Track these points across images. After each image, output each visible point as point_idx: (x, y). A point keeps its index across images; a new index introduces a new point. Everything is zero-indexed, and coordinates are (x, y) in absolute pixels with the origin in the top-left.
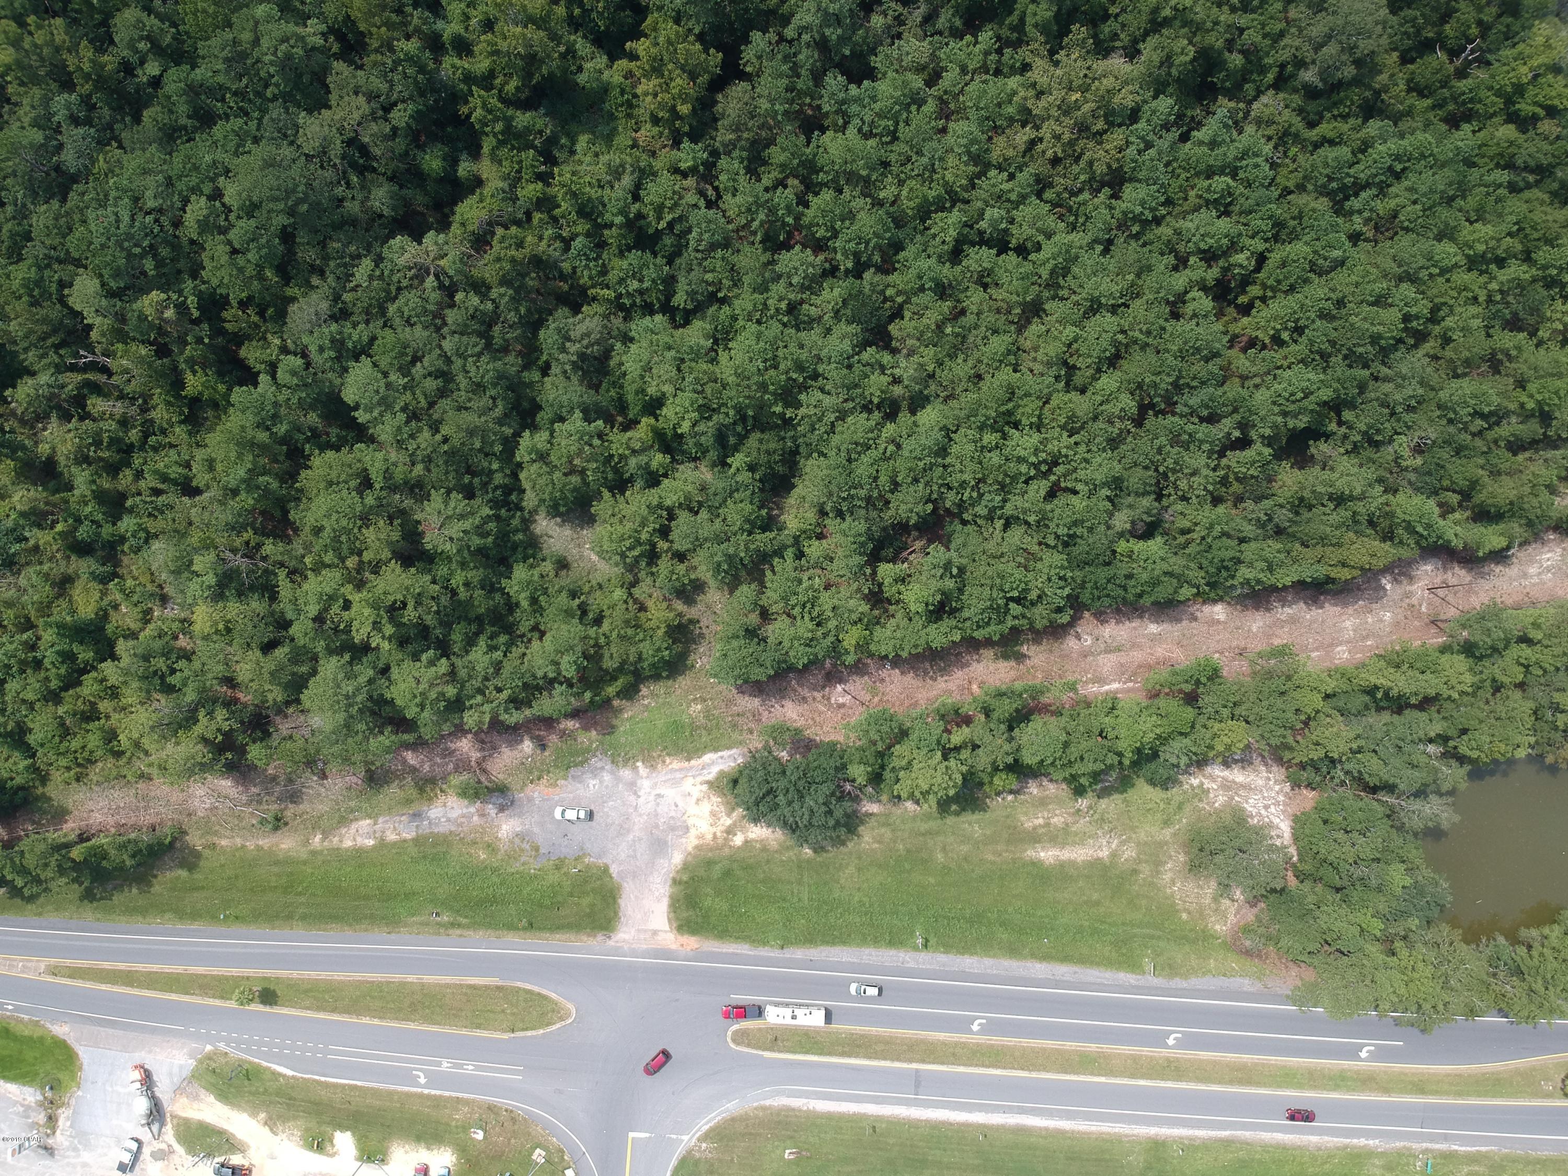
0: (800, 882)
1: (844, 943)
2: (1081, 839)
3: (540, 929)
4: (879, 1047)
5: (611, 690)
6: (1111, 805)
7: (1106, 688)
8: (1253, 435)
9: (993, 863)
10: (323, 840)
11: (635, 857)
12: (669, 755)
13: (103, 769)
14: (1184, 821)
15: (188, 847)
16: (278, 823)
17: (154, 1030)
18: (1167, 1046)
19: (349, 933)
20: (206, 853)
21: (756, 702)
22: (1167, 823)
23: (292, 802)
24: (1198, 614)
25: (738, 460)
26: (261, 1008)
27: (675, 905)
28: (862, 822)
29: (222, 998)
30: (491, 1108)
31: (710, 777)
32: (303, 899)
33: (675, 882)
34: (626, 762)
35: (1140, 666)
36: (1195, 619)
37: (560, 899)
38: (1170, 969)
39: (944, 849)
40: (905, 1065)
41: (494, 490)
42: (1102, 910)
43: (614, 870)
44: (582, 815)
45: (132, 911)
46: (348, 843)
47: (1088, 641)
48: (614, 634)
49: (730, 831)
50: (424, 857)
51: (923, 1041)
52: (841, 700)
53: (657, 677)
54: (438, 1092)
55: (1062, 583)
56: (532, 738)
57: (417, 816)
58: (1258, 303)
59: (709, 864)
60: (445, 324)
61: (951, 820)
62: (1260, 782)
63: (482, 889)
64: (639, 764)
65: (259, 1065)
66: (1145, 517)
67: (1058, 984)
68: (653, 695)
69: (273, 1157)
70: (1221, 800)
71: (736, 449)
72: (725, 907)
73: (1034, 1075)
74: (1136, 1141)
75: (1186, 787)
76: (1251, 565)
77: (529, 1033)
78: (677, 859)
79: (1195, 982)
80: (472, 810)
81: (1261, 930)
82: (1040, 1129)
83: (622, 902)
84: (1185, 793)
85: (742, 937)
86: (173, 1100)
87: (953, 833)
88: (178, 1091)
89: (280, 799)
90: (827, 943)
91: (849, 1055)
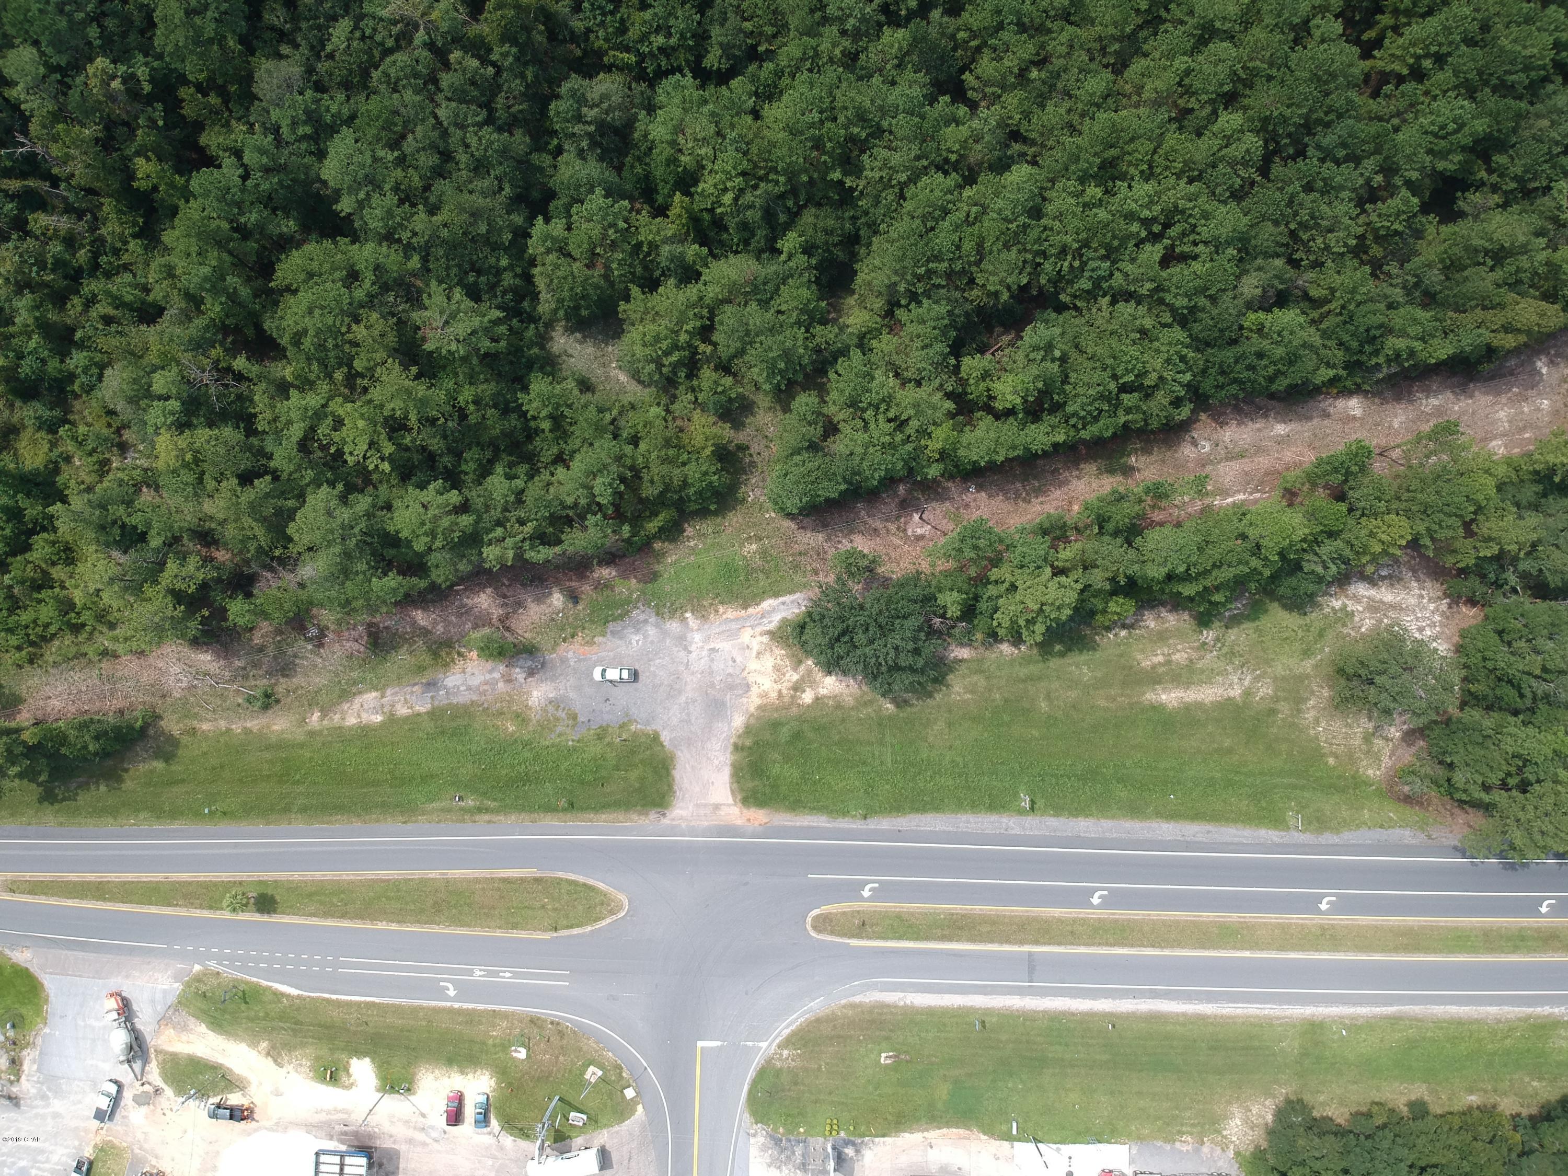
0: (881, 743)
1: (937, 809)
2: (1208, 676)
3: (583, 809)
4: (985, 929)
5: (652, 526)
6: (1240, 636)
7: (1230, 500)
8: (1398, 181)
9: (1106, 710)
10: (322, 719)
11: (688, 722)
12: (722, 603)
13: (60, 648)
14: (1326, 650)
15: (163, 733)
16: (269, 701)
17: (131, 951)
18: (1320, 912)
19: (357, 825)
20: (185, 739)
21: (821, 537)
22: (1307, 653)
23: (284, 676)
24: (1331, 410)
25: (790, 242)
26: (257, 917)
27: (738, 774)
28: (951, 670)
29: (211, 908)
30: (534, 1021)
31: (772, 626)
32: (301, 789)
33: (737, 748)
34: (673, 613)
35: (1267, 474)
36: (1328, 416)
37: (604, 773)
38: (1319, 823)
39: (1048, 697)
40: (1016, 948)
41: (504, 293)
42: (1236, 758)
43: (665, 737)
44: (625, 675)
45: (101, 811)
46: (351, 721)
47: (1206, 447)
48: (654, 455)
49: (797, 688)
50: (443, 733)
51: (1036, 919)
52: (919, 531)
53: (703, 513)
54: (471, 1006)
55: (1182, 366)
56: (561, 591)
57: (431, 685)
58: (1389, 34)
59: (775, 725)
60: (440, 90)
61: (1054, 663)
62: (1413, 601)
63: (512, 766)
64: (688, 615)
65: (257, 985)
66: (1276, 282)
67: (1190, 846)
68: (701, 536)
69: (278, 1094)
70: (1368, 624)
71: (787, 227)
72: (796, 774)
73: (1167, 952)
74: (1291, 1023)
75: (1327, 610)
76: (1403, 334)
77: (575, 931)
78: (738, 721)
79: (1349, 836)
80: (496, 675)
82: (1177, 1014)
83: (677, 774)
84: (1326, 617)
85: (818, 808)
86: (157, 1032)
87: (1059, 678)
88: (163, 1021)
89: (270, 673)
90: (917, 810)
91: (949, 939)
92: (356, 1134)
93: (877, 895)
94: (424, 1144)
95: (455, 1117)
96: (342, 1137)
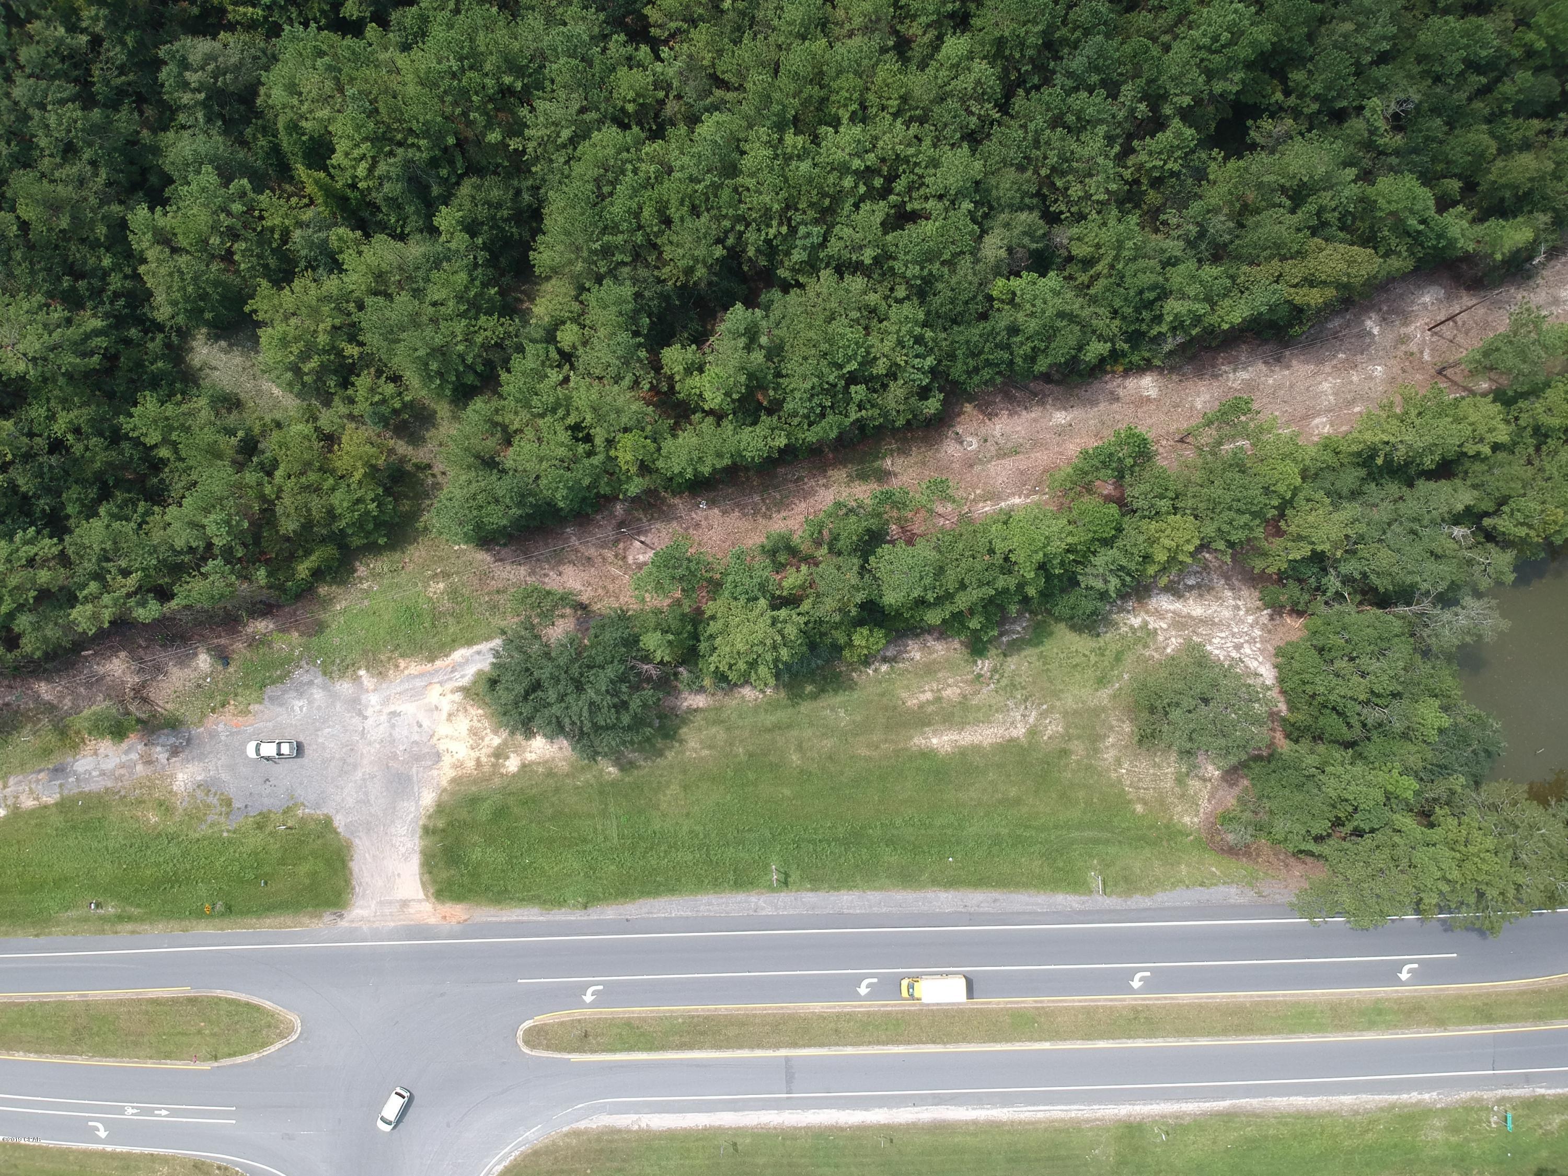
0: (604, 814)
1: (672, 891)
2: (986, 715)
3: (247, 912)
4: (732, 1032)
5: (306, 569)
6: (1021, 664)
7: (1003, 505)
8: (1167, 110)
9: (869, 759)
11: (367, 802)
12: (402, 656)
14: (1125, 677)
18: (1132, 991)
21: (523, 571)
22: (1102, 681)
24: (1121, 392)
25: (445, 218)
27: (429, 863)
28: (684, 722)
31: (465, 681)
33: (427, 831)
34: (343, 671)
35: (1046, 472)
36: (1118, 399)
37: (267, 869)
38: (1125, 883)
39: (800, 748)
40: (770, 1053)
41: (113, 298)
42: (1024, 810)
43: (339, 822)
44: (285, 749)
47: (973, 444)
49: (499, 754)
50: (74, 828)
51: (792, 1017)
52: (640, 557)
53: (373, 549)
54: (126, 1149)
55: (920, 349)
56: (209, 650)
57: (59, 771)
59: (474, 801)
61: (806, 707)
62: (1227, 614)
63: (158, 865)
64: (362, 672)
66: (1026, 241)
67: (972, 918)
68: (375, 575)
70: (1174, 644)
71: (443, 200)
72: (501, 858)
73: (951, 1048)
74: (1101, 1127)
75: (1124, 629)
76: (1184, 296)
77: (239, 1060)
78: (428, 799)
79: (1163, 898)
80: (134, 756)
81: (1248, 815)
82: (967, 1123)
83: (355, 866)
84: (1123, 637)
85: (528, 898)
87: (811, 724)
90: (649, 894)
91: (690, 1046)
93: (601, 999)
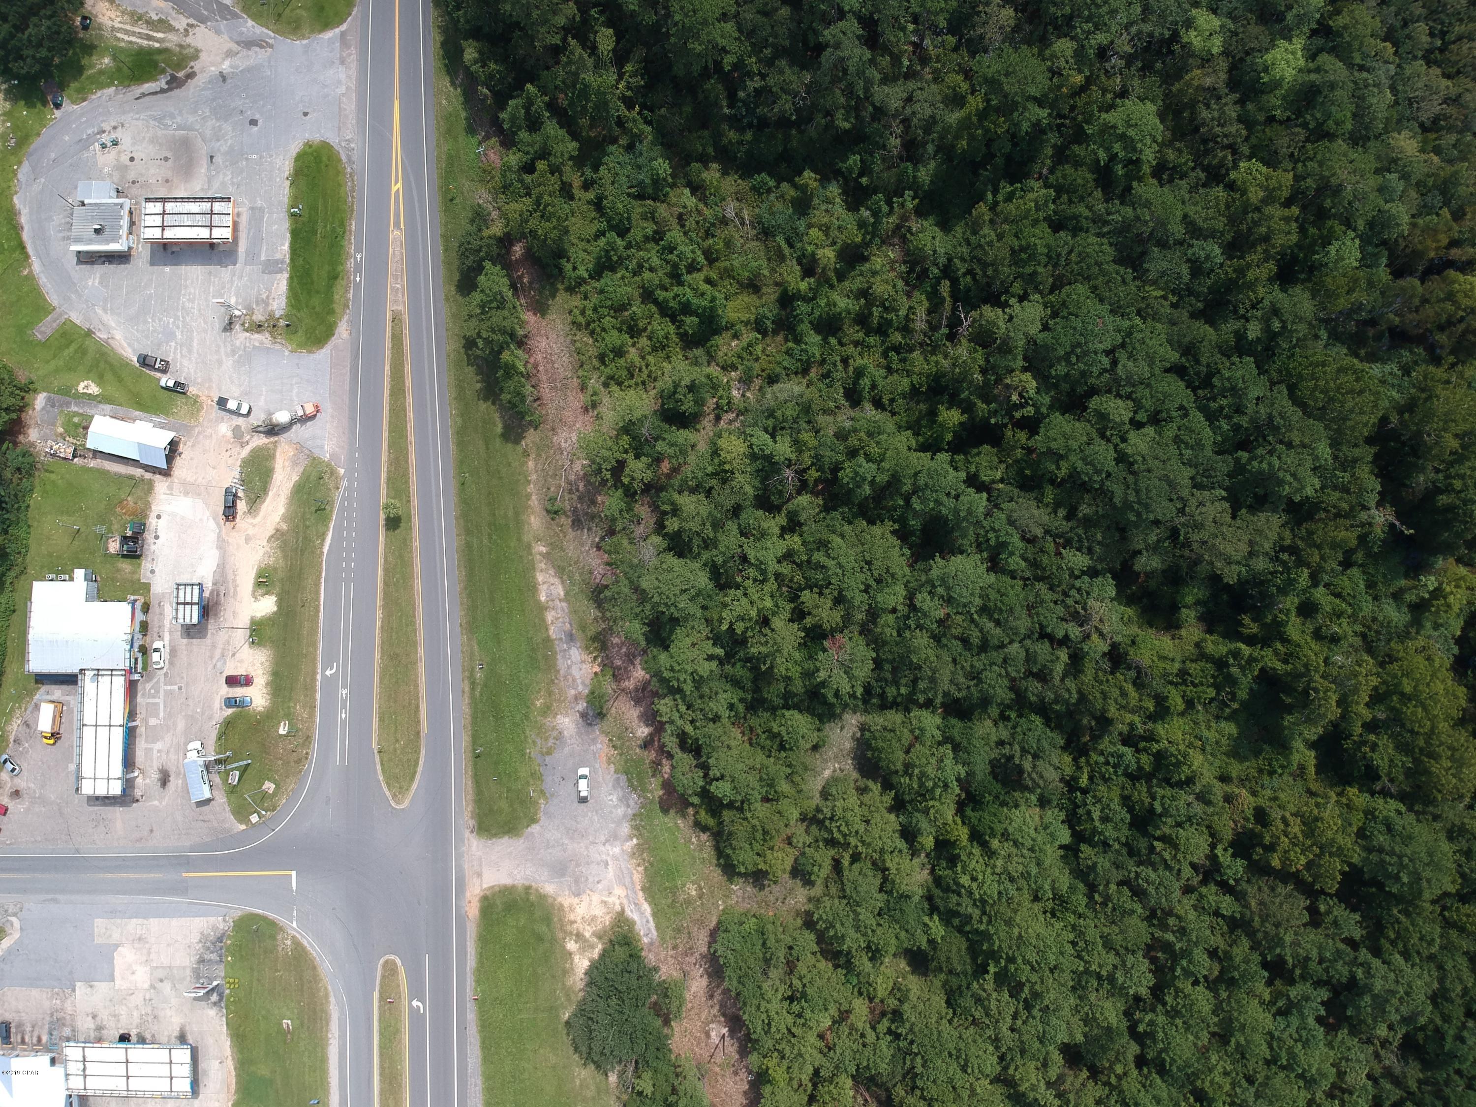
0: (537, 1010)
1: (484, 1058)
3: (475, 765)
4: (391, 1102)
10: (541, 554)
11: (548, 847)
12: (646, 869)
13: (586, 345)
15: (524, 431)
16: (553, 513)
17: (353, 419)
20: (519, 449)
21: (703, 950)
23: (573, 522)
27: (506, 891)
28: (598, 1067)
29: (389, 479)
30: (308, 739)
31: (628, 913)
32: (485, 541)
33: (528, 888)
34: (636, 828)
37: (504, 780)
41: (880, 687)
43: (535, 829)
44: (584, 794)
45: (460, 388)
46: (540, 577)
49: (579, 936)
50: (533, 650)
52: (713, 1034)
53: (717, 852)
54: (318, 688)
56: (651, 734)
57: (571, 637)
59: (547, 919)
60: (1034, 642)
63: (508, 706)
64: (635, 841)
65: (330, 519)
68: (701, 846)
69: (248, 540)
72: (509, 939)
77: (379, 767)
78: (549, 889)
80: (580, 688)
83: (505, 840)
85: (482, 957)
86: (290, 442)
88: (300, 447)
89: (575, 511)
90: (483, 1042)
91: (382, 1074)
92: (217, 603)
93: (414, 1012)
94: (211, 658)
95: (232, 681)
96: (215, 593)
